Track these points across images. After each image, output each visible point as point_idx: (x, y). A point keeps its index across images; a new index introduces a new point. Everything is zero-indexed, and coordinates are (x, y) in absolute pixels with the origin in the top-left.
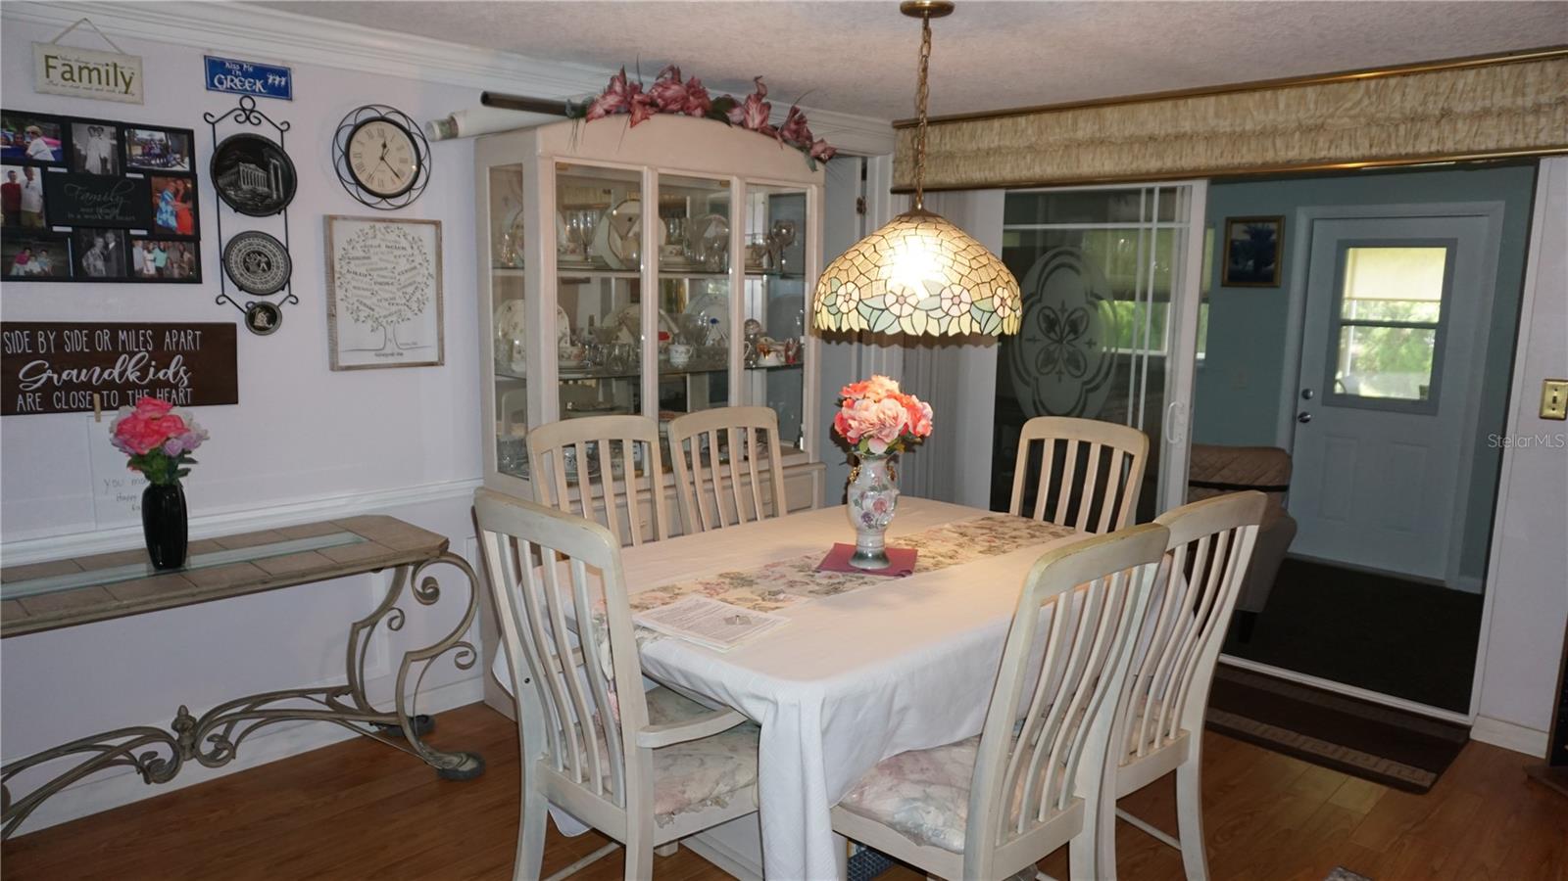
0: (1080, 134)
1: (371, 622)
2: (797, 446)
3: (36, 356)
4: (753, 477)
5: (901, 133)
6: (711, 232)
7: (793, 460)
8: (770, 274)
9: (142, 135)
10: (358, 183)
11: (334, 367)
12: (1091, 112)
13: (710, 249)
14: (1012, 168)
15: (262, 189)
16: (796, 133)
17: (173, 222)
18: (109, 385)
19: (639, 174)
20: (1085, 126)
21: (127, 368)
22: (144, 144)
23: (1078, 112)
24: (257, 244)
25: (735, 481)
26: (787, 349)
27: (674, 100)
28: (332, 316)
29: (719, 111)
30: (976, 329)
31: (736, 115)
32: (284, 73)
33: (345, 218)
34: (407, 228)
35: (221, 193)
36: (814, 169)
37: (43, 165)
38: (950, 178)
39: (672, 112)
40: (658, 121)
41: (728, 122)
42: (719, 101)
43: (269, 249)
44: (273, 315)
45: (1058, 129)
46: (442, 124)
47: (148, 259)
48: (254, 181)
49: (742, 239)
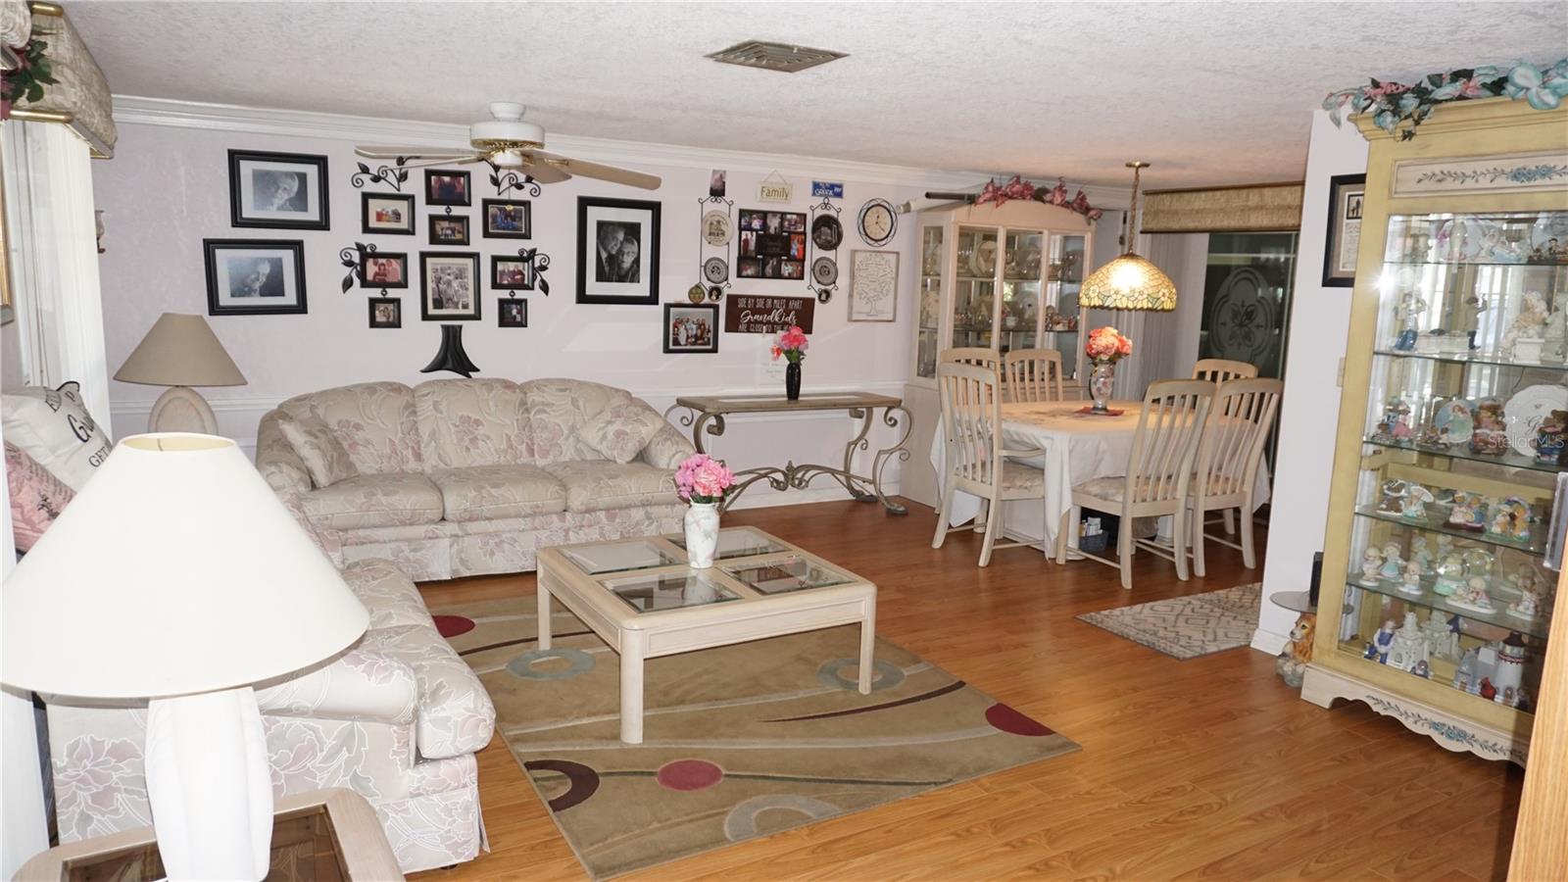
0: (1250, 203)
1: (855, 443)
2: (1072, 377)
3: (747, 309)
4: (1047, 389)
5: (1147, 197)
6: (1030, 258)
7: (1069, 383)
8: (1062, 280)
9: (789, 216)
10: (867, 235)
11: (850, 320)
12: (1256, 191)
13: (1030, 268)
14: (1212, 221)
15: (829, 238)
16: (1082, 206)
17: (796, 254)
18: (769, 322)
19: (996, 231)
20: (1253, 198)
21: (775, 316)
22: (790, 221)
23: (1250, 190)
24: (825, 262)
25: (1037, 391)
26: (1069, 323)
27: (1017, 193)
28: (851, 296)
29: (1039, 195)
30: (1150, 306)
31: (1048, 197)
32: (840, 186)
33: (861, 251)
34: (884, 255)
35: (814, 239)
36: (1089, 224)
37: (757, 231)
38: (1176, 226)
39: (1015, 198)
40: (1009, 203)
41: (1043, 201)
42: (1039, 190)
43: (830, 265)
44: (828, 294)
45: (1237, 199)
46: (904, 206)
47: (787, 269)
48: (826, 235)
49: (1047, 262)
